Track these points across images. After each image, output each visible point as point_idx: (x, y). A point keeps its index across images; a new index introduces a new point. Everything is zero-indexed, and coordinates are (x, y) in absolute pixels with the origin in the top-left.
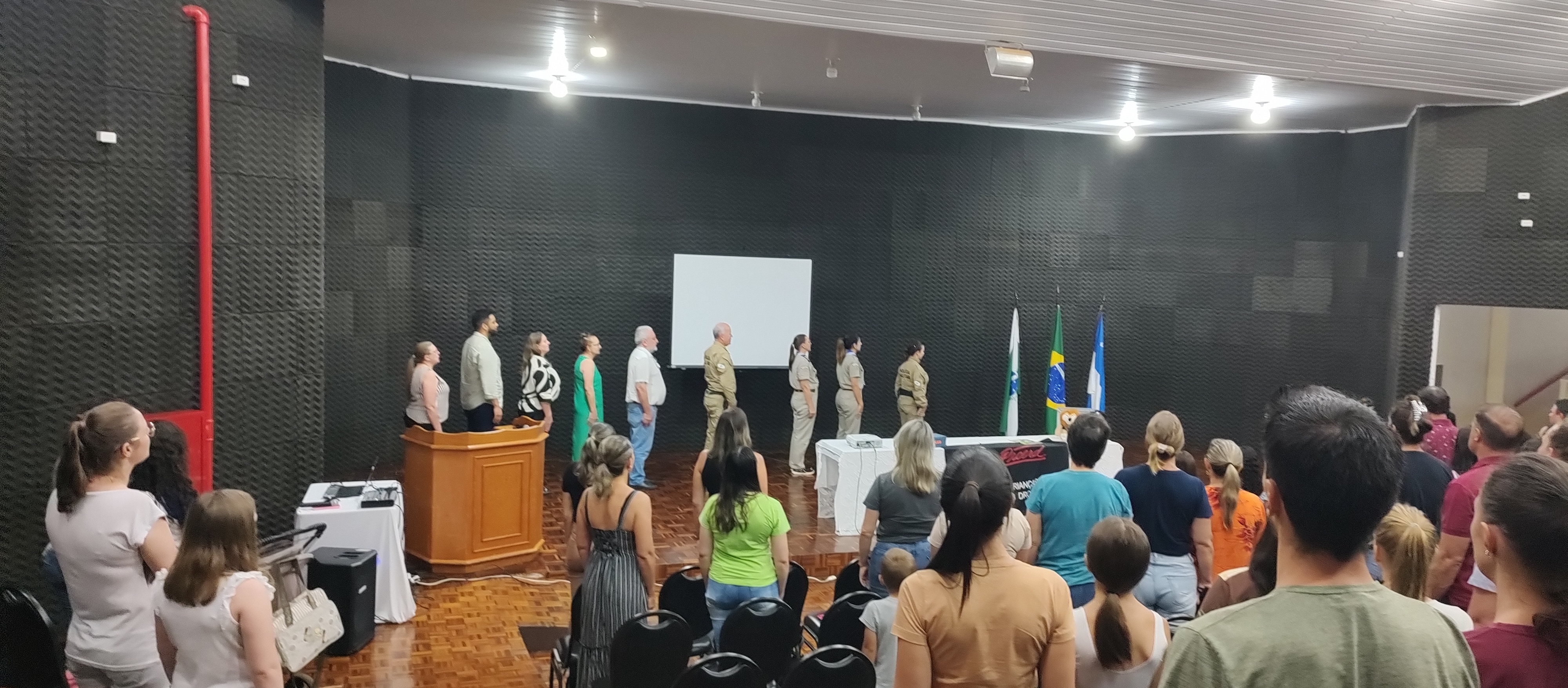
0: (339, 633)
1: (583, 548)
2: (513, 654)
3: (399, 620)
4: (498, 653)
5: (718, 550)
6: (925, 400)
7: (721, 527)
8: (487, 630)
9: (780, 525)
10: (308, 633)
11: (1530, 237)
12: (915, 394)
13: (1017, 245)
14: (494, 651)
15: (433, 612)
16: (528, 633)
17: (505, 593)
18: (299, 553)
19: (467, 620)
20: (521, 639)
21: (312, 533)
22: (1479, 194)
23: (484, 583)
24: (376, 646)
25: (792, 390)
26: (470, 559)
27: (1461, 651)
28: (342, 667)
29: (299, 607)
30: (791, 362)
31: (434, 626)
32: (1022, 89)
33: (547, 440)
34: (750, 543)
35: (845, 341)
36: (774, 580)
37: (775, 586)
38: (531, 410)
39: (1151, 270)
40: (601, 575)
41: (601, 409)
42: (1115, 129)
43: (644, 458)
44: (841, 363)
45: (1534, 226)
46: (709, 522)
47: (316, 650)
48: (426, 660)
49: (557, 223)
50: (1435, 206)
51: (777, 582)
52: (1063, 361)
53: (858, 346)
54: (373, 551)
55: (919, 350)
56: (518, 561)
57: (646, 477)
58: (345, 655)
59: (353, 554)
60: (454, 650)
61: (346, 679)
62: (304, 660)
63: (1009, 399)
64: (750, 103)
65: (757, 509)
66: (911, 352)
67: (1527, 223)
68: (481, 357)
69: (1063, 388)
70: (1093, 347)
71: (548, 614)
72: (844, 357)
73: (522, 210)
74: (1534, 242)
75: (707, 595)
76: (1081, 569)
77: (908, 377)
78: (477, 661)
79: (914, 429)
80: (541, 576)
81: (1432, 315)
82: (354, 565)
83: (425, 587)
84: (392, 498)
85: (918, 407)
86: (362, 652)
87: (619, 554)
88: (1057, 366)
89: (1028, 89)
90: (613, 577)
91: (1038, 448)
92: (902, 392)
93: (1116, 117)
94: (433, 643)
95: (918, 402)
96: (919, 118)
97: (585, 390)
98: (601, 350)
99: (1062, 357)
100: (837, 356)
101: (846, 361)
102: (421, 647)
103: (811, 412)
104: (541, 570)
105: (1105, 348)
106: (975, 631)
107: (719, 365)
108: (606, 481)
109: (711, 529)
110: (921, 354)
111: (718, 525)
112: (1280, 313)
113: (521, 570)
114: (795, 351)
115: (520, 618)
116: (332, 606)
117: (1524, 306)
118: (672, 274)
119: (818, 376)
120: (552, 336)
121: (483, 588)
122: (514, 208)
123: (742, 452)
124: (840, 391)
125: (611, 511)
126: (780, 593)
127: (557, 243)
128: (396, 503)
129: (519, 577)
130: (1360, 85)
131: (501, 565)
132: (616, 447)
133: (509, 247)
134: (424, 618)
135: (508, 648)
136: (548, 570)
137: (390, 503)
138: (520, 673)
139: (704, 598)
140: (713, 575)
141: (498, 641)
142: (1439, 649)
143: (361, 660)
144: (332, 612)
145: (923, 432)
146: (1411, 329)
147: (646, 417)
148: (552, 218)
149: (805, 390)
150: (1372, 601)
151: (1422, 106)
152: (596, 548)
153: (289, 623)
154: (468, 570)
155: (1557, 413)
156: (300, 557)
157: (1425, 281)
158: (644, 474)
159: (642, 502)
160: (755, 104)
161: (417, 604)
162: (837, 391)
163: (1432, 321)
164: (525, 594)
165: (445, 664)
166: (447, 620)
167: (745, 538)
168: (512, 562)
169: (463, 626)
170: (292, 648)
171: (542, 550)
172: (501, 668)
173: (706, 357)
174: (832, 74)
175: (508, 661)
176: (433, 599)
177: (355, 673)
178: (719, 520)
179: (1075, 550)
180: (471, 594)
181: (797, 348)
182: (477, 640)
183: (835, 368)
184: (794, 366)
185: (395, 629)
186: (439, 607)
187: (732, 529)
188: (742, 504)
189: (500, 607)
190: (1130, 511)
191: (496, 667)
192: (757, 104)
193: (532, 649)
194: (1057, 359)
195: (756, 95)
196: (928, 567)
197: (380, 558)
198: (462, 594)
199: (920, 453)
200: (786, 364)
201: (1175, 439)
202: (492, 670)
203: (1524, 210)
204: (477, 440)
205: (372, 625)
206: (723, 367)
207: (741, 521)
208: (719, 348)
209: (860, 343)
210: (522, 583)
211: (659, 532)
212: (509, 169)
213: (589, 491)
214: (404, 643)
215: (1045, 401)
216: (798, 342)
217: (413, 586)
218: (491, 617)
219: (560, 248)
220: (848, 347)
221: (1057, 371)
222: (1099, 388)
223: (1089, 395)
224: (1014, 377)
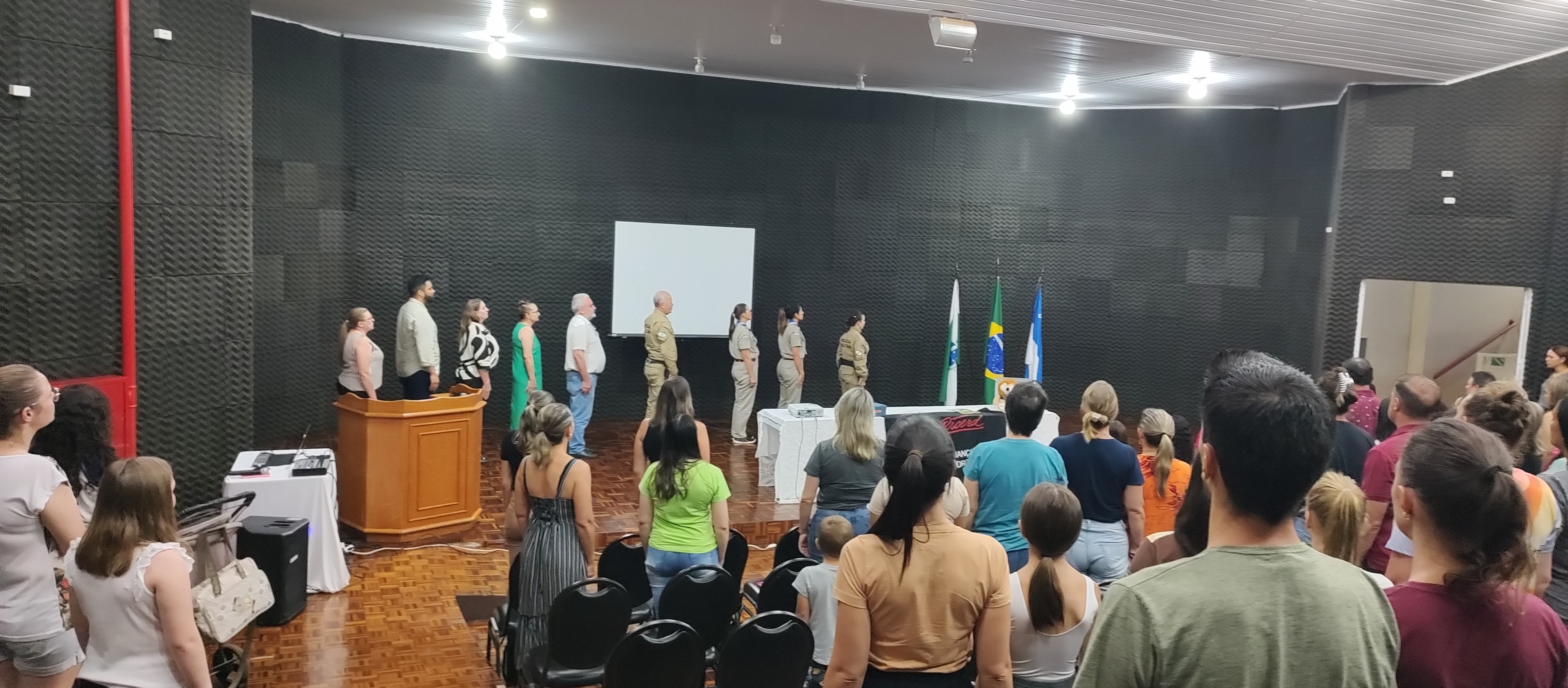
0: (270, 603)
1: (521, 516)
2: (450, 623)
3: (332, 590)
4: (435, 622)
5: (659, 518)
6: (865, 370)
7: (661, 495)
8: (424, 600)
9: (719, 492)
10: (237, 603)
11: (1451, 214)
12: (856, 363)
13: (958, 216)
14: (431, 620)
15: (368, 581)
16: (464, 602)
17: (442, 562)
18: (227, 522)
19: (402, 589)
20: (458, 608)
21: (241, 502)
22: (1404, 172)
23: (420, 552)
24: (309, 616)
25: (732, 360)
26: (405, 528)
27: (1382, 608)
28: (272, 637)
29: (228, 577)
30: (731, 332)
31: (369, 595)
32: (965, 59)
33: (484, 408)
34: (690, 510)
35: (786, 311)
36: (715, 546)
37: (715, 553)
38: (469, 378)
39: (1089, 243)
40: (540, 543)
41: (540, 377)
42: (1057, 102)
43: (584, 427)
44: (782, 333)
45: (1456, 204)
46: (649, 489)
47: (246, 620)
48: (360, 630)
49: (495, 188)
50: (1362, 183)
51: (717, 549)
52: (1001, 332)
53: (800, 315)
54: (305, 520)
55: (860, 319)
56: (456, 530)
57: (586, 446)
58: (276, 626)
59: (284, 523)
60: (389, 619)
61: (277, 651)
62: (233, 630)
63: (949, 369)
64: (693, 69)
65: (697, 478)
66: (852, 322)
67: (1450, 201)
68: (416, 324)
69: (1002, 358)
70: (1032, 318)
71: (486, 584)
72: (785, 327)
73: (459, 175)
74: (1456, 219)
75: (647, 562)
76: (1016, 535)
77: (849, 347)
78: (413, 630)
79: (854, 396)
80: (478, 545)
81: (1358, 290)
82: (285, 534)
83: (360, 557)
84: (324, 466)
85: (859, 377)
86: (294, 622)
87: (558, 522)
88: (996, 336)
89: (971, 60)
90: (551, 545)
91: (977, 417)
92: (843, 362)
93: (1057, 90)
94: (367, 612)
95: (859, 372)
96: (863, 87)
97: (524, 358)
98: (540, 318)
99: (1001, 328)
100: (779, 326)
101: (787, 331)
102: (355, 617)
103: (753, 381)
104: (478, 539)
105: (1043, 319)
106: (913, 596)
107: (660, 334)
108: (545, 450)
109: (651, 496)
110: (862, 324)
111: (658, 492)
112: (1213, 286)
113: (458, 539)
114: (736, 320)
115: (456, 587)
116: (262, 575)
117: (1445, 281)
118: (613, 240)
119: (758, 345)
120: (491, 303)
121: (419, 557)
122: (451, 172)
123: (682, 420)
124: (782, 360)
125: (550, 480)
126: (719, 561)
127: (495, 209)
128: (329, 471)
129: (456, 546)
130: (1293, 62)
131: (438, 534)
132: (555, 415)
133: (446, 212)
134: (358, 588)
135: (444, 617)
136: (486, 539)
137: (322, 471)
138: (457, 642)
139: (644, 565)
140: (653, 542)
141: (434, 610)
142: (1363, 606)
143: (293, 630)
144: (262, 582)
145: (862, 399)
146: (1337, 302)
147: (584, 385)
148: (491, 183)
149: (746, 359)
150: (1299, 561)
151: (1353, 84)
152: (535, 515)
153: (217, 592)
154: (403, 539)
155: (1474, 385)
156: (228, 526)
157: (1352, 256)
158: (584, 443)
159: (582, 470)
160: (698, 70)
161: (350, 573)
162: (778, 361)
163: (1357, 295)
164: (462, 564)
165: (380, 633)
166: (382, 590)
167: (685, 505)
168: (448, 531)
169: (398, 596)
170: (221, 618)
171: (480, 520)
172: (438, 636)
173: (647, 326)
174: (776, 40)
175: (444, 630)
176: (367, 569)
177: (286, 643)
178: (659, 488)
179: (1011, 516)
180: (406, 563)
181: (738, 318)
182: (412, 609)
183: (777, 338)
184: (735, 336)
185: (328, 599)
186: (373, 576)
187: (672, 496)
188: (683, 471)
189: (436, 576)
190: (1065, 478)
191: (432, 636)
192: (700, 70)
193: (470, 617)
194: (996, 330)
195: (699, 61)
196: (868, 533)
197: (311, 526)
198: (398, 564)
199: (859, 420)
200: (726, 333)
201: (1109, 409)
202: (428, 639)
203: (1447, 187)
204: (413, 408)
205: (304, 595)
206: (664, 335)
207: (682, 488)
208: (659, 316)
209: (801, 313)
210: (459, 552)
211: (599, 501)
212: (446, 131)
213: (528, 459)
214: (337, 613)
215: (984, 371)
216: (739, 311)
217: (347, 555)
218: (427, 586)
219: (499, 214)
220: (790, 316)
221: (996, 342)
222: (1037, 359)
223: (1027, 366)
224: (955, 348)
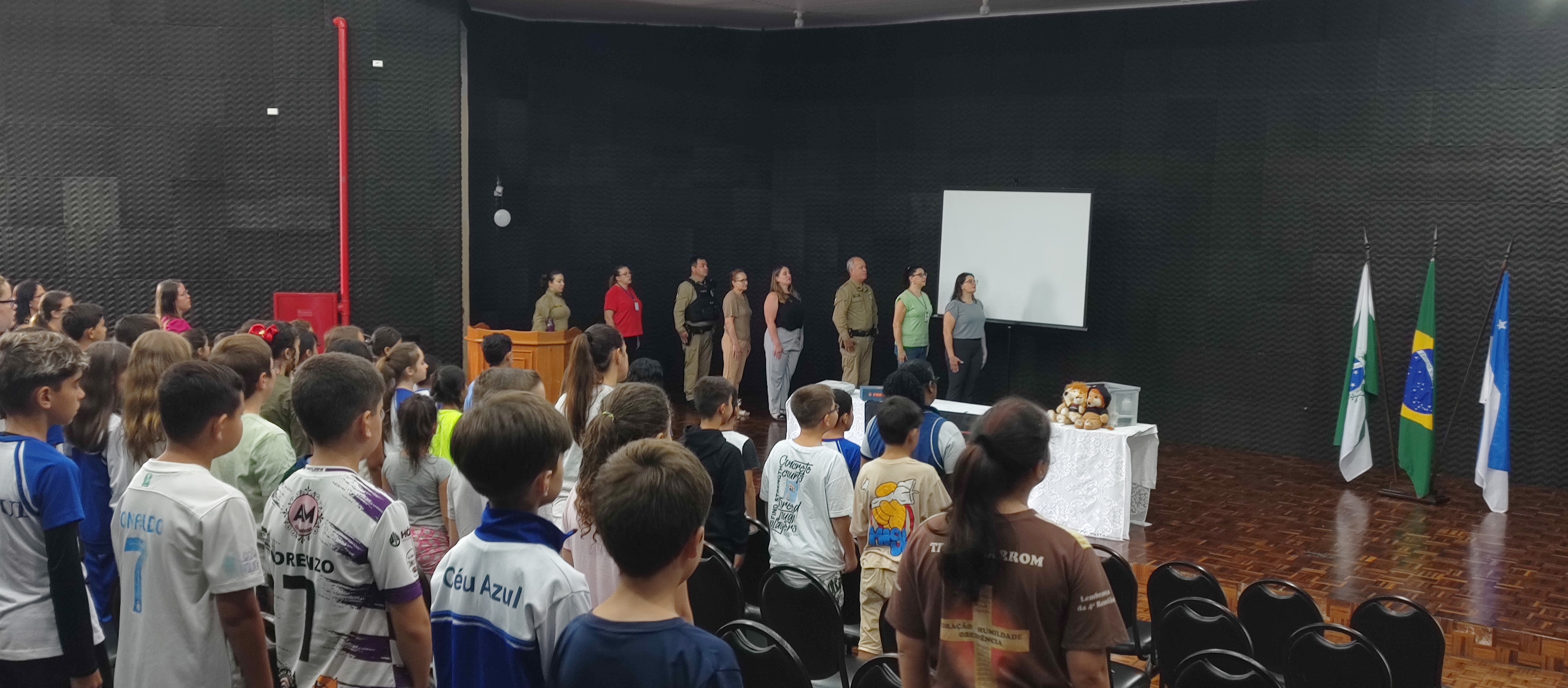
52: (1433, 349)
63: (1348, 397)
69: (1431, 390)
70: (1488, 327)
88: (1423, 354)
99: (1432, 341)
105: (1509, 334)
194: (1422, 343)
215: (1400, 404)
221: (1421, 360)
222: (1498, 395)
223: (1482, 406)
224: (1356, 365)
